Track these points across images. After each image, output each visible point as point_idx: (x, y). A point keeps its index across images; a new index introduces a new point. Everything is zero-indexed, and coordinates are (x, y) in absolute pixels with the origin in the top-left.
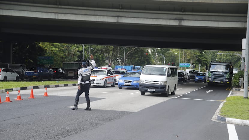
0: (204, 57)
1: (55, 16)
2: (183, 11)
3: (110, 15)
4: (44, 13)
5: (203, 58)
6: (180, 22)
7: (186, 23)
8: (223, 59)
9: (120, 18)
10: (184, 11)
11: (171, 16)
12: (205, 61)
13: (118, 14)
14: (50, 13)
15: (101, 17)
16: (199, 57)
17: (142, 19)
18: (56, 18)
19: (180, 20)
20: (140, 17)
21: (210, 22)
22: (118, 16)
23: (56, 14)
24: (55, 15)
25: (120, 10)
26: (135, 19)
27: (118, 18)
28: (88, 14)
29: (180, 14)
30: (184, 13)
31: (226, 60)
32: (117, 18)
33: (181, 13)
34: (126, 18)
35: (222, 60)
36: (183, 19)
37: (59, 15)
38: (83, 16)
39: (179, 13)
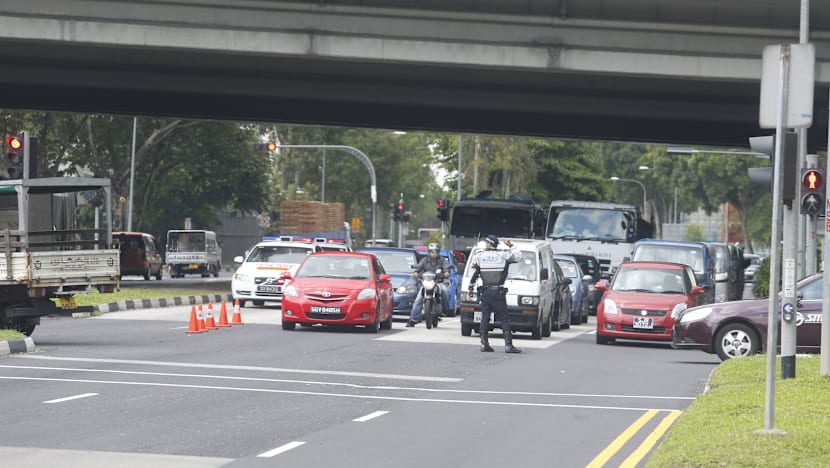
0: (581, 161)
1: (63, 32)
2: (563, 11)
3: (278, 26)
4: (17, 20)
5: (575, 168)
6: (554, 57)
7: (577, 62)
8: (685, 167)
9: (318, 38)
10: (569, 15)
11: (517, 33)
12: (585, 181)
13: (310, 21)
14: (42, 20)
15: (246, 34)
16: (554, 162)
17: (406, 42)
18: (67, 38)
19: (552, 49)
20: (399, 34)
21: (666, 58)
22: (312, 32)
23: (67, 24)
24: (62, 27)
25: (321, 9)
26: (380, 41)
27: (312, 39)
28: (190, 20)
29: (552, 26)
30: (568, 22)
31: (700, 172)
32: (306, 38)
33: (557, 21)
34: (343, 41)
35: (675, 171)
36: (564, 42)
37: (80, 25)
38: (173, 29)
39: (548, 20)
